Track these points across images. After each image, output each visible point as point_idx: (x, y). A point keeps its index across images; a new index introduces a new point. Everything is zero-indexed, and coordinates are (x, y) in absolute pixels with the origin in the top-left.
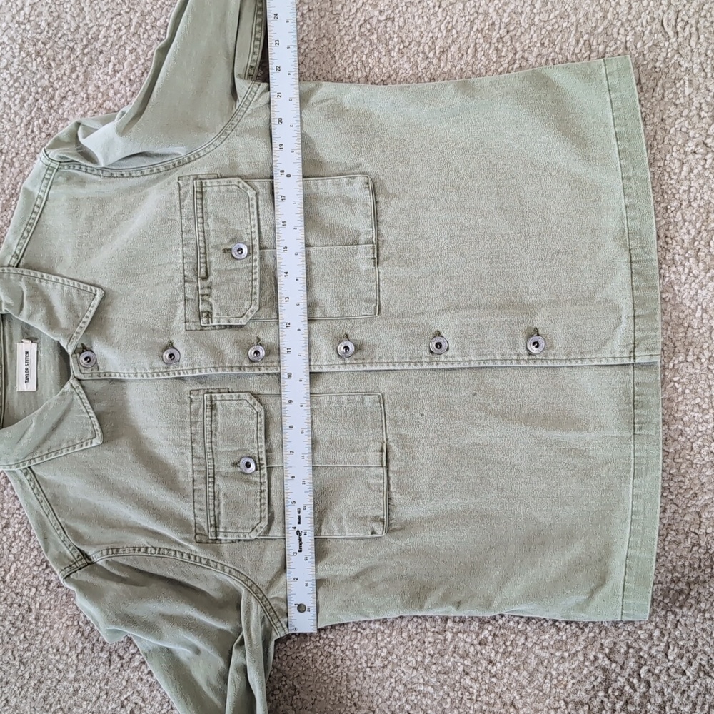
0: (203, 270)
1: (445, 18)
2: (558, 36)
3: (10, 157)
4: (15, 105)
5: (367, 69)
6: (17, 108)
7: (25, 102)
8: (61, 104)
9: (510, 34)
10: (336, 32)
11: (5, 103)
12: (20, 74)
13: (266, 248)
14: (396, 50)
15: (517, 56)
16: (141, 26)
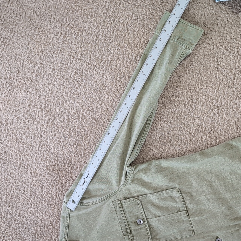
0: (129, 230)
1: (188, 130)
2: (230, 128)
3: (54, 205)
4: (50, 188)
5: (166, 152)
6: (51, 189)
7: (53, 187)
8: (65, 185)
9: (212, 130)
10: (152, 142)
11: (46, 188)
12: (49, 178)
13: (148, 219)
14: (174, 144)
15: (217, 138)
16: (85, 153)
